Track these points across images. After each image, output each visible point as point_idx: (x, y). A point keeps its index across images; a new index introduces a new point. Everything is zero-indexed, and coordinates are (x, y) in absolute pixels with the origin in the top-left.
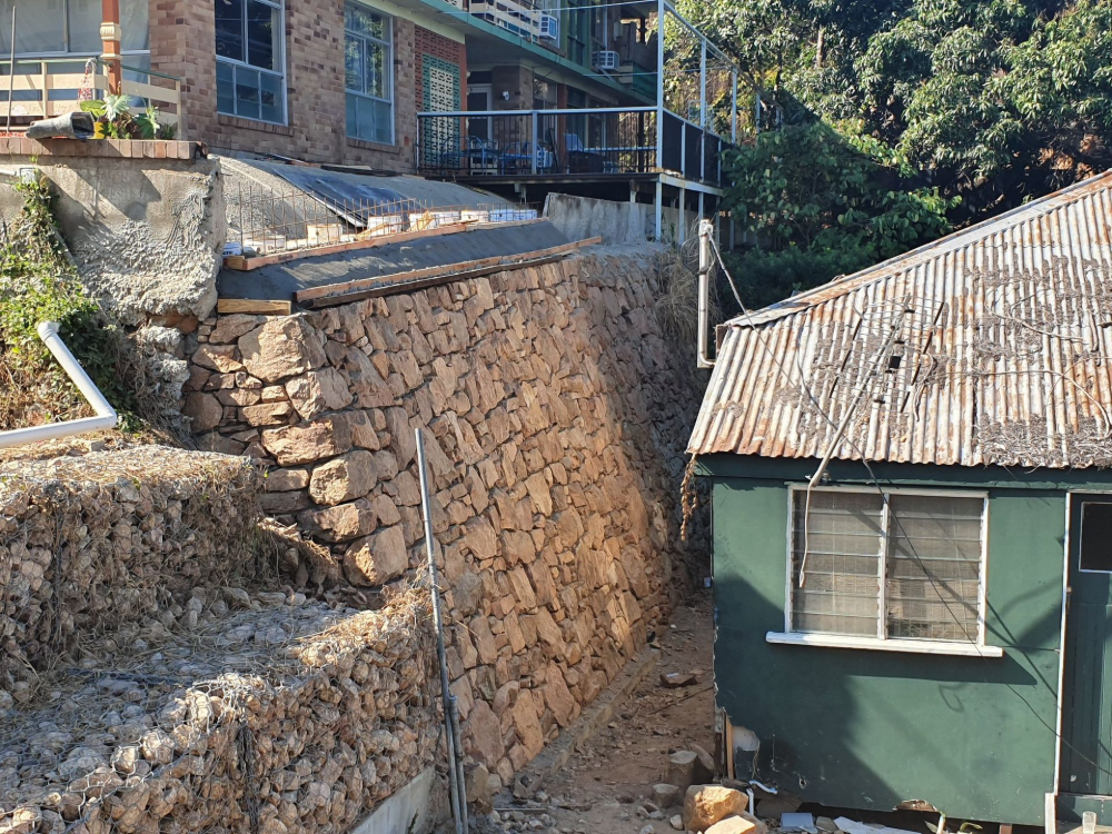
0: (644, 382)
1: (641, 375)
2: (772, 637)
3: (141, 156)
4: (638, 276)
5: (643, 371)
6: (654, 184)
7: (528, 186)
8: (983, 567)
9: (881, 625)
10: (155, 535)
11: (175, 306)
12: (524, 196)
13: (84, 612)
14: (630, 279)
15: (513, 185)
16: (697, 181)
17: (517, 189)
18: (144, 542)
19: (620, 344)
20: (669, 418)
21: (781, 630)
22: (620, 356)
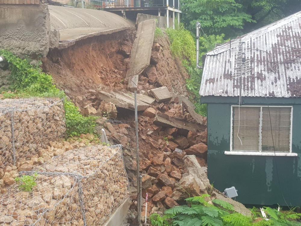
0: (169, 73)
1: (168, 71)
2: (226, 153)
3: (22, 4)
4: (164, 40)
5: (168, 70)
6: (166, 10)
7: (126, 11)
8: (291, 129)
9: (260, 147)
10: (40, 125)
11: (35, 53)
12: (124, 14)
13: (21, 152)
14: (162, 41)
15: (121, 11)
16: (177, 9)
17: (122, 12)
18: (37, 128)
19: (162, 61)
20: (176, 84)
21: (229, 150)
22: (162, 65)
